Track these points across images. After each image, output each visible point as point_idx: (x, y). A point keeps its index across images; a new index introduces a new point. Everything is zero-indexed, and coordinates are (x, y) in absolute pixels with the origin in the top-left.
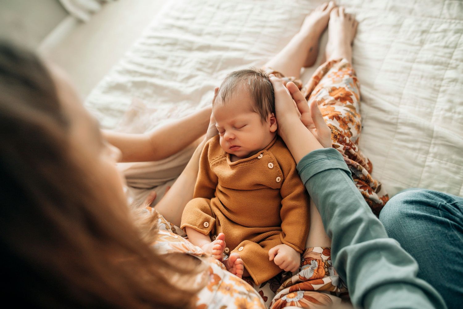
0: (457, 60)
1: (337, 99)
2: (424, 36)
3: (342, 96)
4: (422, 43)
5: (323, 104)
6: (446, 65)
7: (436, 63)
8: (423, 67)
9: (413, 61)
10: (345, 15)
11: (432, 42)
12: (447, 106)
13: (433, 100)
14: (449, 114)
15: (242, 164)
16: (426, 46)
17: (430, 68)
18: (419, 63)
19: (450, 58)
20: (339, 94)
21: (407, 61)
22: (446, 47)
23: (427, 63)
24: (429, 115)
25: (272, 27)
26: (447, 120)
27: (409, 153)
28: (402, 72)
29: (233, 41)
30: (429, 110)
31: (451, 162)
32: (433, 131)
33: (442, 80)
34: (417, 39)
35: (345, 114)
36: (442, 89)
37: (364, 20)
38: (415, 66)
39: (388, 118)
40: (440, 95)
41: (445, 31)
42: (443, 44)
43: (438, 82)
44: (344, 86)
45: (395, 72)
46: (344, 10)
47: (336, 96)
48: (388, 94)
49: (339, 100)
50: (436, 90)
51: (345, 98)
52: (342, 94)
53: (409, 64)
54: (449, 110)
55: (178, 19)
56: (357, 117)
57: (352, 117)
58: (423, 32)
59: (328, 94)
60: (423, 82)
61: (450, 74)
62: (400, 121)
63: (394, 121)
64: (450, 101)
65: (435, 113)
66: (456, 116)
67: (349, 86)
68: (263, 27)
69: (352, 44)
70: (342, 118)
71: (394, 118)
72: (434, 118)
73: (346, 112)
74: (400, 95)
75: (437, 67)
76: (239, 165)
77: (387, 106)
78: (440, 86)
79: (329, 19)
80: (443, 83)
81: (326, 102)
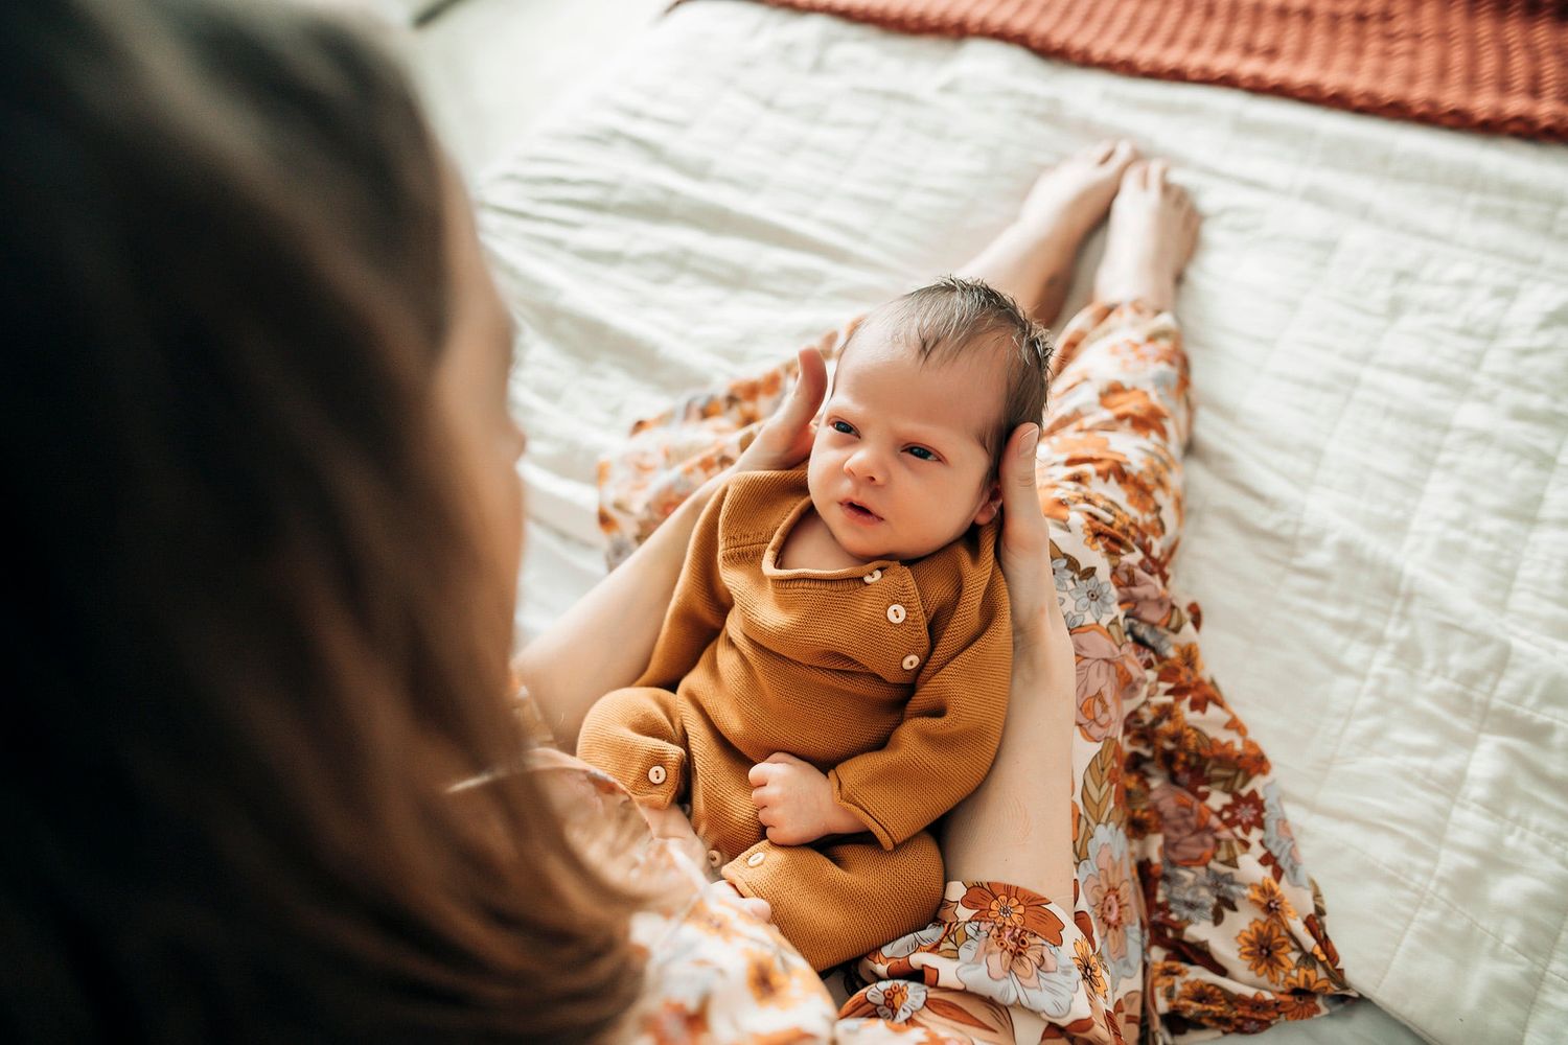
0: (1494, 376)
1: (1121, 418)
2: (1404, 289)
3: (1138, 413)
4: (1396, 308)
5: (1075, 426)
6: (1461, 388)
7: (1432, 377)
8: (1391, 381)
9: (1365, 359)
10: (1166, 188)
11: (1425, 309)
12: (1455, 511)
13: (1412, 487)
14: (1455, 535)
15: (806, 585)
16: (1408, 321)
17: (1412, 390)
18: (1385, 367)
19: (1475, 367)
20: (1131, 405)
21: (1347, 356)
22: (1466, 332)
23: (1406, 370)
24: (1396, 528)
25: (930, 190)
26: (1450, 552)
27: (1322, 633)
28: (1327, 389)
29: (803, 214)
30: (1398, 514)
31: (1445, 677)
32: (1400, 575)
33: (1446, 429)
34: (1381, 294)
35: (1142, 461)
36: (1444, 458)
37: (1224, 211)
38: (1368, 374)
39: (1267, 520)
40: (1436, 475)
41: (1464, 284)
42: (1456, 322)
43: (1432, 436)
44: (1149, 387)
45: (1308, 384)
46: (1164, 173)
47: (1121, 410)
48: (1280, 446)
49: (1127, 422)
50: (1426, 460)
51: (1147, 422)
52: (1137, 408)
53: (1351, 368)
54: (1460, 524)
55: (637, 115)
56: (1175, 470)
57: (1160, 472)
58: (1402, 276)
59: (1095, 398)
60: (1389, 428)
61: (1471, 415)
62: (1304, 531)
63: (1287, 531)
64: (1463, 498)
65: (1416, 524)
66: (1478, 544)
67: (1162, 391)
68: (904, 186)
69: (1179, 279)
70: (1132, 475)
71: (1286, 523)
72: (1410, 541)
73: (1142, 455)
74: (1316, 453)
75: (1434, 388)
76: (796, 585)
77: (1272, 484)
78: (1438, 449)
79: (1115, 193)
80: (1451, 439)
81: (1088, 422)
